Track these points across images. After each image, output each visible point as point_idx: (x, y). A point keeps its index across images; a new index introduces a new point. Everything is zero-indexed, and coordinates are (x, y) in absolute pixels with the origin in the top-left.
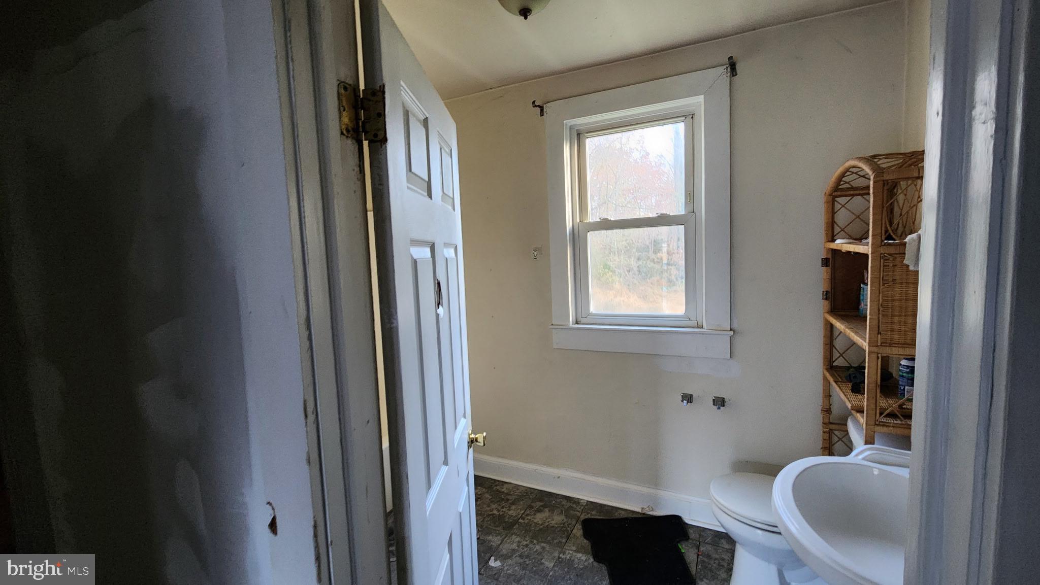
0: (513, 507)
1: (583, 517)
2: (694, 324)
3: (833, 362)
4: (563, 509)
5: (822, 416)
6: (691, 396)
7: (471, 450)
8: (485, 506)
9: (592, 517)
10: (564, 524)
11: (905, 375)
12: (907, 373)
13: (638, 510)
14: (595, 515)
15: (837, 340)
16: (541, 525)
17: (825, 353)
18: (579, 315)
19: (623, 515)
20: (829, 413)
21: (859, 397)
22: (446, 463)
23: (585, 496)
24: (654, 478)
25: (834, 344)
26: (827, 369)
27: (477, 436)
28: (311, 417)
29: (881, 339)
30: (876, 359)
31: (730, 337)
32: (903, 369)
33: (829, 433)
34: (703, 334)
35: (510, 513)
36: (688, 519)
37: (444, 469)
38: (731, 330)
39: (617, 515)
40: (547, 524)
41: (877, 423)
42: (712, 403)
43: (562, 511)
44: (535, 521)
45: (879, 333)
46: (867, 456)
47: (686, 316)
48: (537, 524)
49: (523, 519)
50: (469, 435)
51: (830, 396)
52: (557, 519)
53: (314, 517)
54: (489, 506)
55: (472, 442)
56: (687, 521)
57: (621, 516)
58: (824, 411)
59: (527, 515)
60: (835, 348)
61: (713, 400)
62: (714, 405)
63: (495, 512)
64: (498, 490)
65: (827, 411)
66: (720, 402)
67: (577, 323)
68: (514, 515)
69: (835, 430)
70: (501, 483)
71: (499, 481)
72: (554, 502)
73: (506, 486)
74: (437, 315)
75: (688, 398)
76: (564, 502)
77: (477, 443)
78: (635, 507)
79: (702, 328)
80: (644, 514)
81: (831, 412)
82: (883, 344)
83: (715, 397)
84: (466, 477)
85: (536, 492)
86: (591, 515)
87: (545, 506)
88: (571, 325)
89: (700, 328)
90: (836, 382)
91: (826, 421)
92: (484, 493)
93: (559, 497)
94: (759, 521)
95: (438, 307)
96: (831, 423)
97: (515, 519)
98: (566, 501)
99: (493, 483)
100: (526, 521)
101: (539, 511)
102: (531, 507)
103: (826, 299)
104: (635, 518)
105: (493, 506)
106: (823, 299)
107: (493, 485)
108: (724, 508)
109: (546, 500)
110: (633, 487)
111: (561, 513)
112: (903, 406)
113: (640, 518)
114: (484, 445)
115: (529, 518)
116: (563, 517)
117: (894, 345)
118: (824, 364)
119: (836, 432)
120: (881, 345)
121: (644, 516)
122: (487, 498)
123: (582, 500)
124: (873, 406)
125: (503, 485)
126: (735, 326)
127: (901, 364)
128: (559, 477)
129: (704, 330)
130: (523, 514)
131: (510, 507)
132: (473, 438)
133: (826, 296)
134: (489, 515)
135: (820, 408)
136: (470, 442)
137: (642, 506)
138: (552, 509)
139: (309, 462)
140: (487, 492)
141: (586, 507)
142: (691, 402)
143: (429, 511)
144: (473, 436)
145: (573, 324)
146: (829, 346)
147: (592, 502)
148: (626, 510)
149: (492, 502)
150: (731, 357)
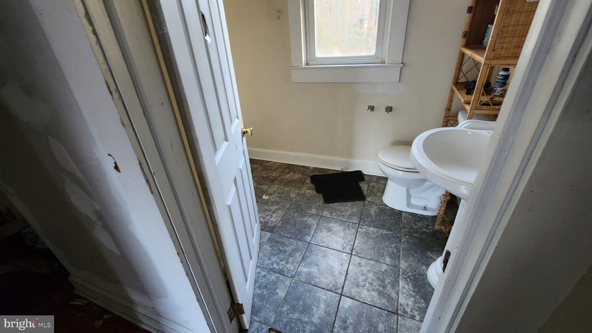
0: (274, 172)
1: (311, 175)
2: (380, 61)
3: (459, 80)
4: (301, 172)
5: (445, 112)
6: (373, 107)
7: (244, 138)
8: (259, 173)
9: (316, 174)
10: (301, 178)
11: (499, 81)
12: (501, 79)
13: (340, 170)
14: (317, 173)
15: (464, 66)
16: (289, 179)
17: (455, 74)
18: (309, 60)
19: (332, 172)
20: (449, 111)
21: (469, 96)
22: (226, 139)
23: (312, 165)
24: (349, 153)
25: (462, 68)
26: (454, 85)
27: (247, 130)
28: (116, 95)
29: (494, 54)
30: (487, 68)
31: (401, 68)
32: (499, 77)
33: (447, 122)
34: (385, 67)
35: (272, 175)
36: (365, 172)
37: (226, 143)
38: (402, 63)
39: (328, 173)
40: (292, 179)
41: (477, 108)
42: (385, 110)
43: (300, 172)
44: (286, 178)
45: (494, 50)
46: (466, 126)
47: (376, 56)
48: (287, 179)
49: (280, 177)
50: (242, 129)
51: (452, 101)
52: (297, 176)
53: (138, 159)
54: (261, 173)
55: (244, 133)
56: (364, 173)
57: (331, 173)
58: (446, 109)
59: (282, 176)
60: (462, 71)
61: (386, 108)
62: (386, 111)
63: (264, 175)
64: (265, 165)
65: (448, 109)
66: (389, 109)
67: (307, 64)
68: (275, 176)
69: (450, 120)
70: (267, 162)
71: (266, 161)
72: (296, 169)
73: (270, 163)
74: (206, 41)
75: (372, 108)
76: (301, 169)
77: (248, 134)
78: (338, 168)
79: (385, 63)
80: (343, 171)
81: (450, 110)
82: (494, 58)
83: (386, 107)
84: (242, 152)
85: (286, 165)
86: (315, 173)
87: (291, 171)
88: (304, 66)
89: (383, 63)
90: (458, 90)
91: (447, 115)
92: (258, 167)
93: (298, 166)
94: (401, 167)
95: (206, 35)
96: (449, 116)
97: (275, 177)
98: (302, 168)
99: (263, 162)
100: (281, 178)
101: (288, 173)
102: (283, 172)
103: (464, 37)
104: (338, 173)
105: (263, 173)
106: (462, 37)
107: (263, 163)
108: (384, 162)
109: (291, 168)
110: (337, 159)
111: (300, 173)
112: (493, 99)
113: (341, 173)
114: (252, 134)
115: (283, 177)
116: (300, 175)
117: (500, 58)
118: (453, 82)
119: (450, 121)
120: (492, 59)
121: (343, 172)
122: (260, 169)
123: (310, 167)
124: (477, 99)
125: (268, 163)
126: (405, 61)
127: (499, 74)
128: (298, 157)
129: (386, 64)
130: (279, 175)
131: (272, 172)
132: (245, 131)
133: (465, 35)
134: (261, 177)
135: (445, 108)
136: (243, 133)
137: (342, 168)
138: (295, 172)
139: (124, 125)
140: (260, 167)
141: (313, 170)
142: (373, 111)
143: (217, 163)
144: (244, 130)
145: (305, 66)
146: (459, 69)
147: (316, 168)
148: (334, 170)
149: (262, 171)
150: (399, 81)
